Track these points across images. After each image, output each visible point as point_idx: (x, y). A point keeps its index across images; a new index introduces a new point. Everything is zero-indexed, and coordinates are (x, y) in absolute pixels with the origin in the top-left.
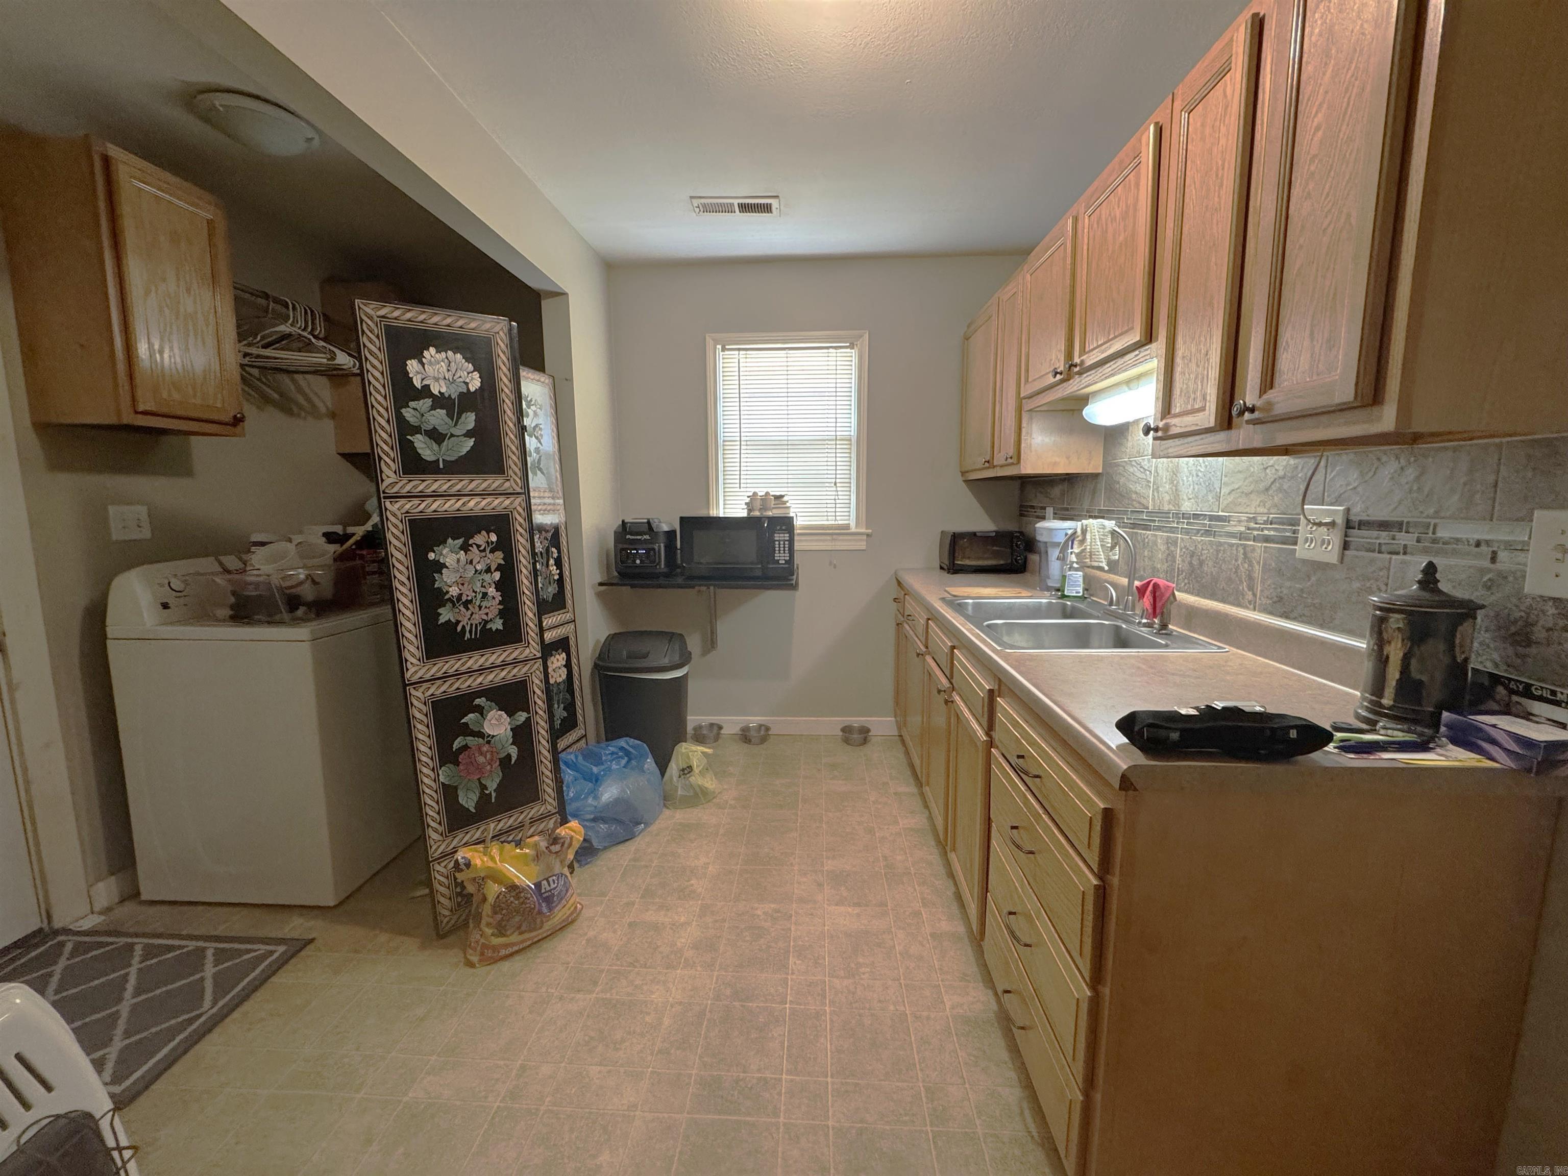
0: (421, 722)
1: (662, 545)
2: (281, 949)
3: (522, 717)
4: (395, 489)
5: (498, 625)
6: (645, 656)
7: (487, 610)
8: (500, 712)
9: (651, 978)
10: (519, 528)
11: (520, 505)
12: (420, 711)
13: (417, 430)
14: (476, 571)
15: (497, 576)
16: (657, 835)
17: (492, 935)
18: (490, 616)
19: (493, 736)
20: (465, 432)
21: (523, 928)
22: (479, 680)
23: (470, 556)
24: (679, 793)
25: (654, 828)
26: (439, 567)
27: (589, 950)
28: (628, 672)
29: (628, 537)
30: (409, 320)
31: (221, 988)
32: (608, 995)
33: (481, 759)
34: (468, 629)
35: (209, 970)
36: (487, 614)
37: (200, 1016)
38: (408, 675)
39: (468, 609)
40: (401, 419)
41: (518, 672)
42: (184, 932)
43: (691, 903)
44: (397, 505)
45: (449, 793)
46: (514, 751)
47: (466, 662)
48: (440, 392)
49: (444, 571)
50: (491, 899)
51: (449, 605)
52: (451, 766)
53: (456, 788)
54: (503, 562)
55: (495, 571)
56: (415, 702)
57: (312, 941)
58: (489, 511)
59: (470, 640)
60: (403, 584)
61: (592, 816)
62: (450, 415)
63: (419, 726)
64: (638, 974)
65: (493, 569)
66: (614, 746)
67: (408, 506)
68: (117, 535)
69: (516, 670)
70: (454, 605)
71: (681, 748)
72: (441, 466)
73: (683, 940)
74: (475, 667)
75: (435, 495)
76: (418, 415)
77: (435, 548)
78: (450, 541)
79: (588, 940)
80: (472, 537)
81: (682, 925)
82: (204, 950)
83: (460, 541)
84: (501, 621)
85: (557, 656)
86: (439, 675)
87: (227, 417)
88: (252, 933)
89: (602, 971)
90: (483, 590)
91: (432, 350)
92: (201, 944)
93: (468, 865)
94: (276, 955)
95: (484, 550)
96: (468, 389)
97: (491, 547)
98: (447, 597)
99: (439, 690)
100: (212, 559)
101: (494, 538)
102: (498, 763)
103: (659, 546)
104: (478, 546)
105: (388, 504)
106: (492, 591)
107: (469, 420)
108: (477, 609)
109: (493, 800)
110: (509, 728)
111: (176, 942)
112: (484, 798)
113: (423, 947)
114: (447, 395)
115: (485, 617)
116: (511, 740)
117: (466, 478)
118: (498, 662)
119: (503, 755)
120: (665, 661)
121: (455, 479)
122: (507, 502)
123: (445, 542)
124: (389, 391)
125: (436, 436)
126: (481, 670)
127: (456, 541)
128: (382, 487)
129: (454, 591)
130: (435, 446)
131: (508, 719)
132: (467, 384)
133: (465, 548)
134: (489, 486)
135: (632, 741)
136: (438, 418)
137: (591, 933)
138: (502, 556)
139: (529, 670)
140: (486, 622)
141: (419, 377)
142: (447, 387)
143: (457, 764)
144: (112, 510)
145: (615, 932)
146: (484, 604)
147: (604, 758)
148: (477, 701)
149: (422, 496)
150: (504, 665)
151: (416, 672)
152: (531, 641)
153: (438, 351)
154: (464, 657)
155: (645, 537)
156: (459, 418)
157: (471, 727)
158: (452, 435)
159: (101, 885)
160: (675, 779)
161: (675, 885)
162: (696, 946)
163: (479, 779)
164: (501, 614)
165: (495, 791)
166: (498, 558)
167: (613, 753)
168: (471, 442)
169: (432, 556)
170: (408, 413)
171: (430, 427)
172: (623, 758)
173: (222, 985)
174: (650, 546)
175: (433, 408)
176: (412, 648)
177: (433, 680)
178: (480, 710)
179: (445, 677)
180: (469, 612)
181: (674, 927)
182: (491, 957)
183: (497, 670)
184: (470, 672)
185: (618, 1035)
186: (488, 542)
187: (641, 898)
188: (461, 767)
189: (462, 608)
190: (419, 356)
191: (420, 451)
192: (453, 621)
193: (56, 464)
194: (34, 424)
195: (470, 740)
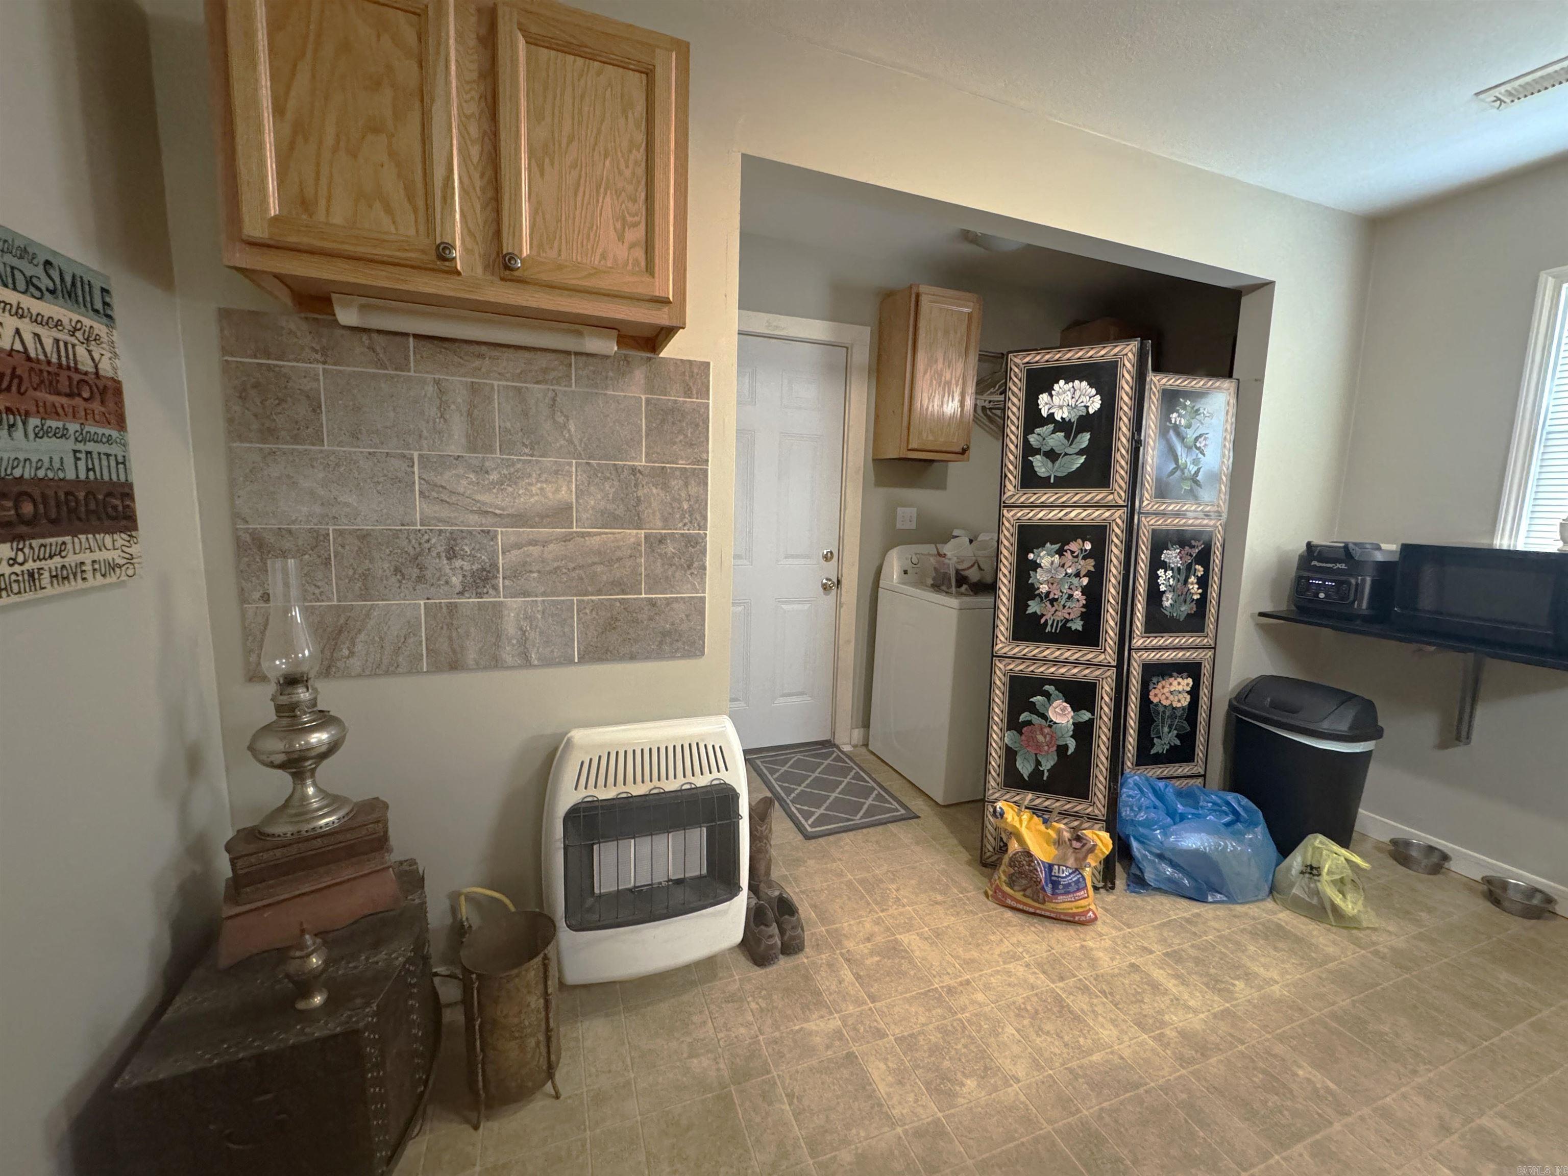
0: (999, 688)
1: (1368, 580)
2: (903, 811)
3: (1085, 716)
4: (1012, 501)
5: (1077, 625)
6: (1294, 711)
7: (1070, 611)
8: (1065, 704)
9: (1113, 1017)
10: (1115, 540)
11: (1120, 517)
12: (1000, 680)
13: (1037, 451)
14: (1066, 574)
15: (1085, 581)
16: (1235, 916)
17: (1005, 882)
18: (1072, 616)
19: (1055, 723)
20: (1077, 450)
21: (1029, 892)
22: (1052, 670)
23: (1064, 559)
24: (1294, 891)
25: (1239, 909)
26: (1036, 566)
27: (1078, 954)
28: (1265, 723)
29: (1314, 563)
30: (1047, 361)
31: (868, 814)
32: (1064, 996)
33: (1040, 738)
34: (1050, 623)
35: (869, 801)
36: (1069, 614)
37: (852, 820)
38: (997, 648)
39: (1053, 606)
40: (1026, 442)
41: (1088, 674)
42: (874, 776)
43: (1216, 998)
44: (1012, 513)
45: (1010, 754)
46: (1072, 744)
47: (1043, 651)
48: (1062, 418)
49: (1039, 570)
50: (1011, 851)
51: (1038, 599)
52: (1015, 732)
53: (1016, 753)
54: (1093, 569)
55: (1084, 576)
56: (998, 672)
57: (918, 817)
58: (1087, 522)
59: (1050, 632)
60: (1005, 576)
61: (1158, 852)
62: (1067, 437)
63: (997, 692)
64: (1104, 1004)
65: (1082, 573)
66: (1220, 798)
67: (1019, 514)
68: (899, 526)
69: (1087, 671)
70: (1042, 600)
71: (1315, 838)
72: (1052, 481)
73: (1174, 1018)
74: (1051, 657)
75: (1043, 506)
76: (1041, 439)
77: (1035, 551)
78: (1048, 545)
79: (1082, 946)
80: (1068, 544)
81: (1189, 1007)
82: (875, 789)
83: (1057, 546)
84: (1082, 623)
85: (1180, 680)
86: (1020, 655)
87: (959, 449)
88: (897, 795)
89: (1075, 976)
90: (1070, 592)
91: (1062, 382)
92: (875, 785)
93: (1002, 815)
94: (898, 813)
95: (1077, 557)
96: (1088, 412)
97: (1084, 554)
98: (1037, 592)
99: (1018, 668)
100: (933, 546)
101: (1088, 546)
102: (1055, 748)
103: (1364, 581)
104: (1072, 552)
105: (1005, 512)
106: (1077, 594)
107: (1084, 439)
108: (1061, 607)
109: (1045, 778)
110: (1071, 721)
111: (867, 778)
112: (1037, 772)
113: (969, 863)
114: (1067, 420)
115: (1067, 616)
116: (1071, 733)
117: (1072, 491)
118: (1072, 659)
119: (1061, 743)
120: (1325, 726)
121: (1061, 491)
122: (1107, 514)
123: (1043, 546)
124: (1021, 423)
125: (1052, 455)
126: (1055, 662)
127: (1053, 546)
128: (1003, 499)
129: (1044, 588)
130: (1050, 464)
131: (1072, 713)
132: (1087, 407)
133: (1060, 552)
134: (1092, 498)
135: (1245, 801)
136: (1056, 440)
137: (1090, 944)
138: (1093, 564)
139: (1102, 674)
140: (1067, 621)
141: (1047, 407)
142: (1069, 413)
143: (1021, 733)
144: (900, 510)
145: (1112, 959)
146: (1068, 604)
147: (1201, 804)
148: (1047, 687)
149: (1032, 506)
150: (1076, 663)
151: (1002, 648)
152: (1108, 649)
153: (1066, 383)
154: (1043, 645)
155: (1339, 566)
156: (1075, 437)
157: (1037, 707)
158: (1066, 454)
159: (857, 730)
160: (1294, 872)
161: (1212, 971)
162: (1183, 1034)
163: (1036, 754)
164: (1083, 616)
165: (1048, 770)
166: (1090, 565)
167: (1214, 804)
168: (1082, 459)
169: (1031, 556)
170: (1032, 439)
171: (1048, 449)
172: (1227, 814)
173: (869, 813)
174: (1343, 578)
175: (1054, 432)
176: (1004, 628)
177: (1013, 658)
178: (1048, 695)
179: (1024, 659)
180: (1054, 609)
181: (1175, 1002)
182: (1001, 900)
183: (1069, 666)
184: (1045, 660)
185: (1049, 1027)
186: (1081, 550)
187: (1163, 954)
188: (1023, 737)
189: (1048, 604)
190: (1049, 390)
191: (1036, 469)
192: (1039, 613)
193: (881, 481)
194: (874, 460)
195: (1035, 719)
